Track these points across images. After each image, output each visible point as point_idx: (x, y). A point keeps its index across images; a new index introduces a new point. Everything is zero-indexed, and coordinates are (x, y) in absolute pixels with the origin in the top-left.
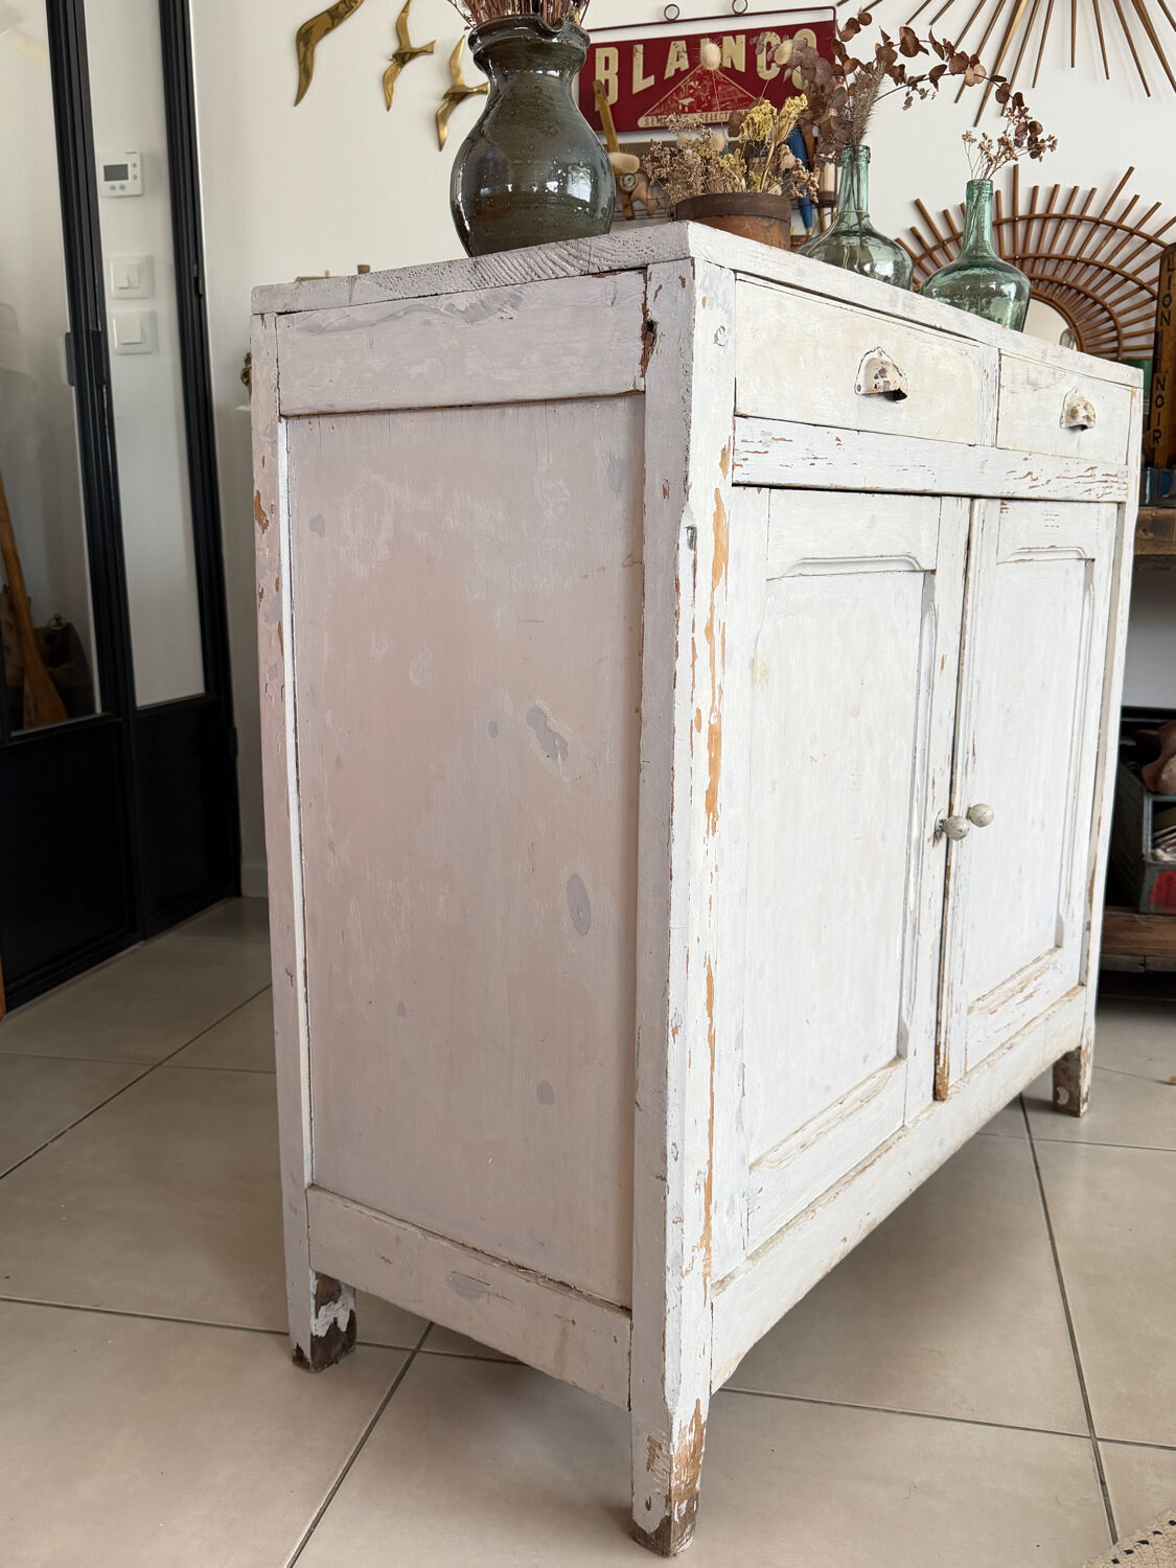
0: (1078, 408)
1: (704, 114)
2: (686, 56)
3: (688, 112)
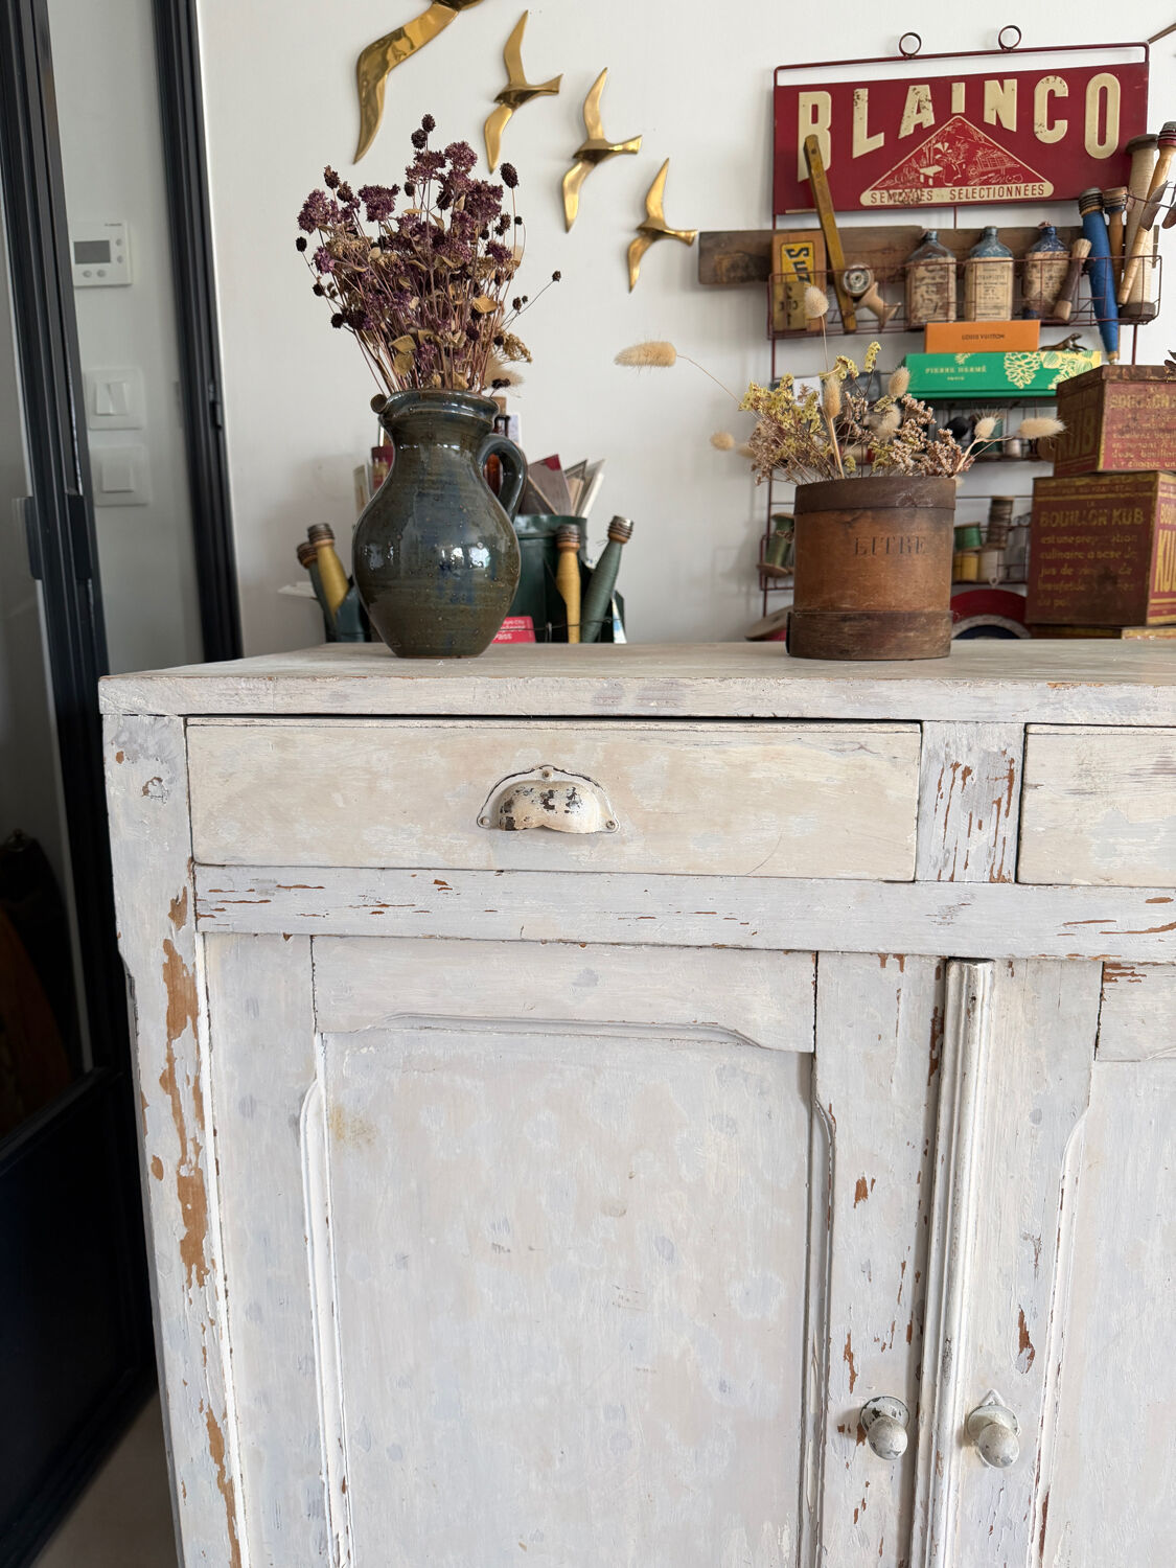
1: (957, 189)
2: (930, 106)
3: (934, 186)
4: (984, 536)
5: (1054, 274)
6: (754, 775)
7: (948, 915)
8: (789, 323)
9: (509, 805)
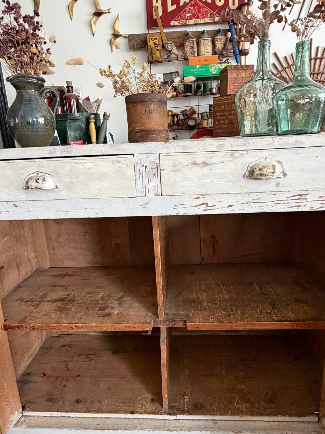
1: (196, 20)
3: (190, 19)
4: (208, 115)
5: (222, 42)
6: (92, 171)
7: (145, 205)
8: (153, 59)
9: (27, 182)
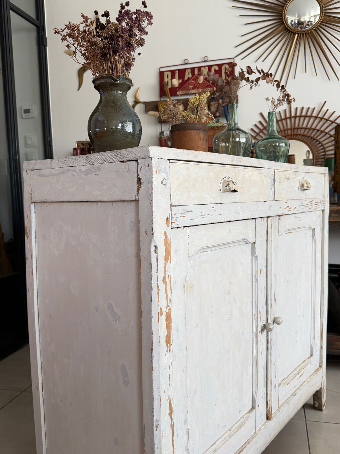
0: (304, 184)
1: (197, 90)
2: (190, 73)
3: (192, 90)
5: (215, 107)
